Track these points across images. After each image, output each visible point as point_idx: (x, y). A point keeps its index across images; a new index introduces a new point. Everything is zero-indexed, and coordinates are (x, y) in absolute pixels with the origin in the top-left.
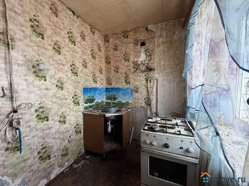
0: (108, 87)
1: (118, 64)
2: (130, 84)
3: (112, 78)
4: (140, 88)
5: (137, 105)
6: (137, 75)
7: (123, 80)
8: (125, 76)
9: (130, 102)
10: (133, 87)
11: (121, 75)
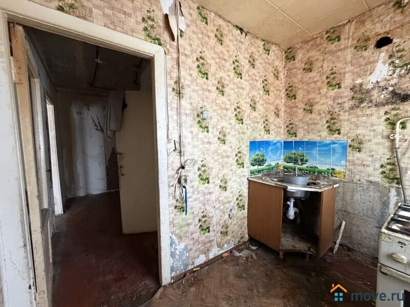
0: (288, 140)
1: (312, 96)
2: (339, 134)
3: (297, 123)
4: (369, 141)
5: (358, 177)
6: (360, 113)
7: (323, 126)
8: (328, 117)
9: (337, 169)
10: (349, 141)
11: (318, 118)
